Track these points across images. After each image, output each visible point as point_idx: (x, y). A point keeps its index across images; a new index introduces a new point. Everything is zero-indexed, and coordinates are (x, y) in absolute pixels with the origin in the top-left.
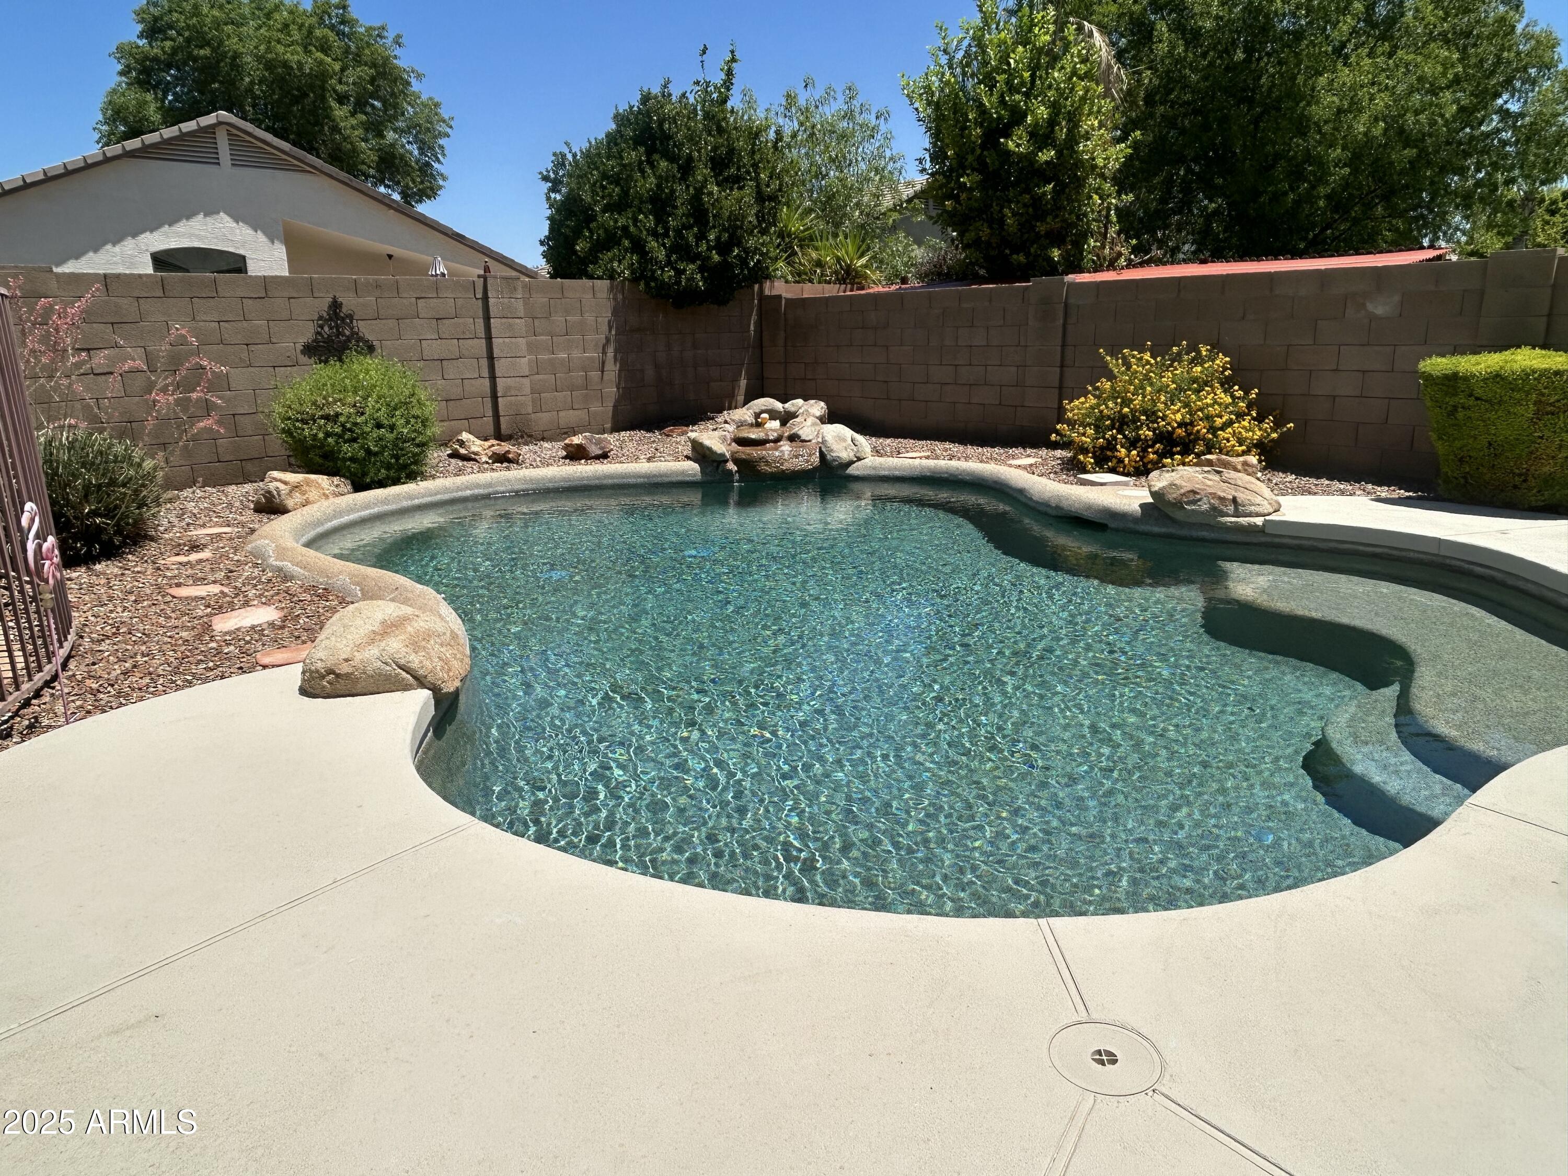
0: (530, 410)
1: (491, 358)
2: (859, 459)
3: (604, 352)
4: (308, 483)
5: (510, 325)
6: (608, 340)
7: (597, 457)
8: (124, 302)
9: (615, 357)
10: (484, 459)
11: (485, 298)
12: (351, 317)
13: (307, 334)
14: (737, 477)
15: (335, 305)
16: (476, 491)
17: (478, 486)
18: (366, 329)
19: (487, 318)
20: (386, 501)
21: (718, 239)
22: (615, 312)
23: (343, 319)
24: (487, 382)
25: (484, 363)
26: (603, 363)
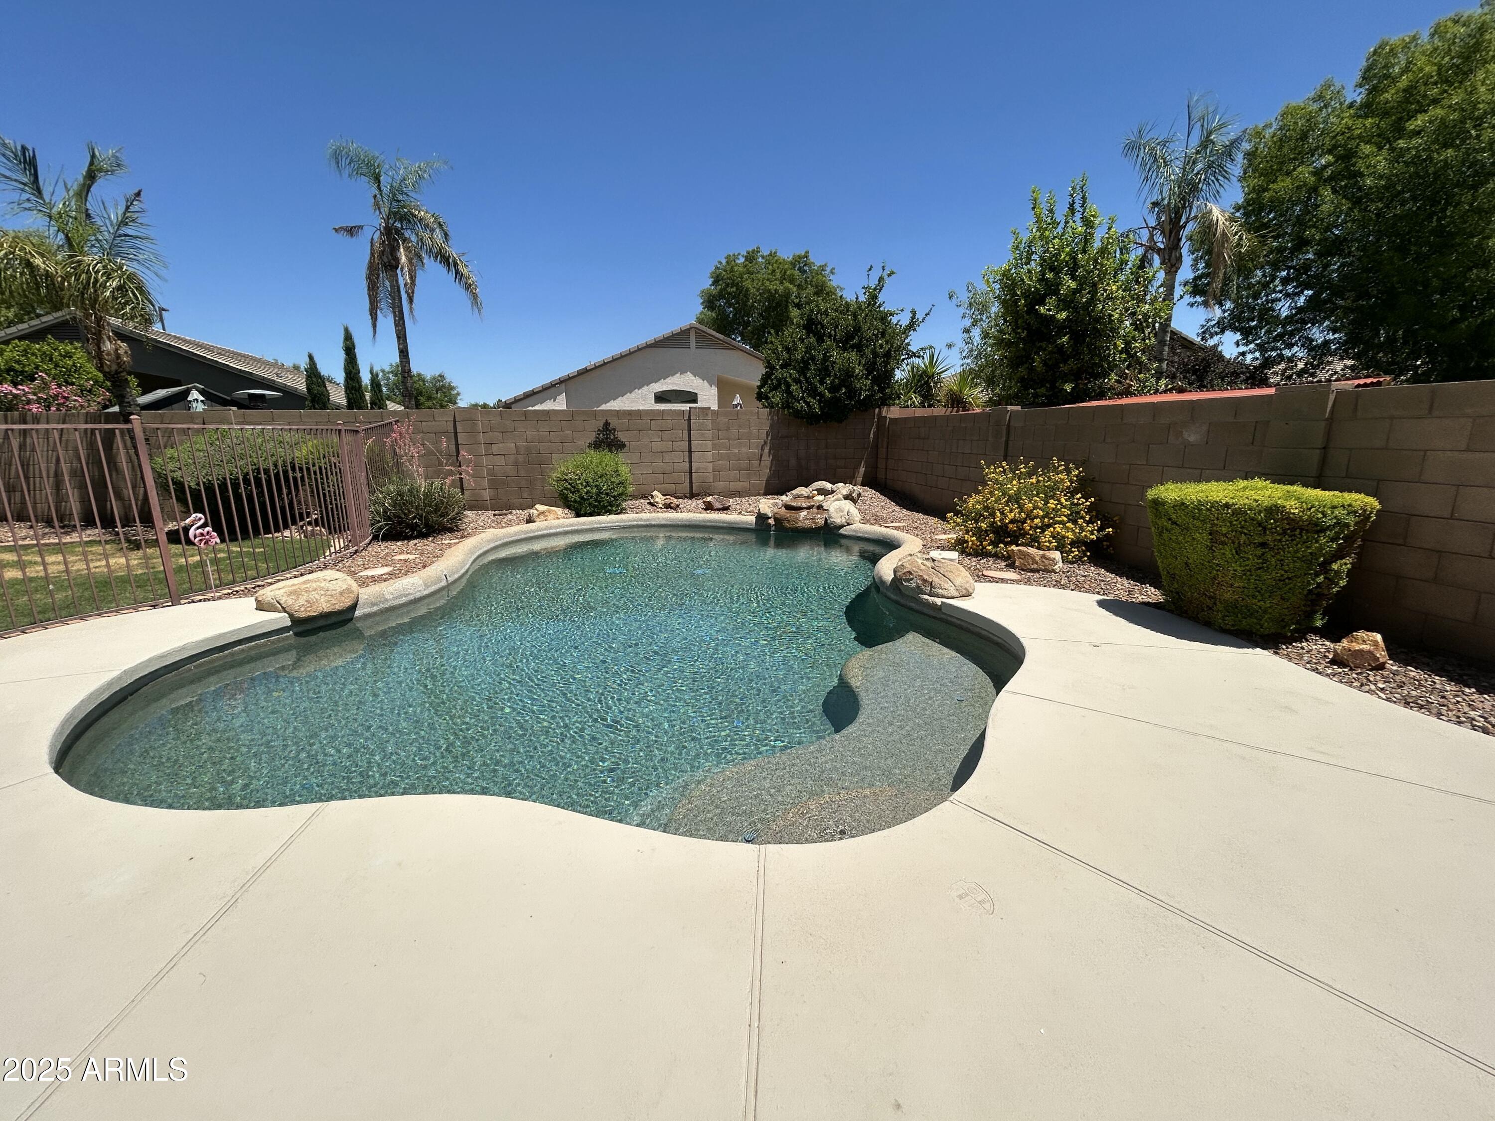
0: (711, 480)
1: (690, 452)
2: (849, 524)
3: (762, 449)
4: (549, 511)
5: (703, 434)
6: (765, 442)
7: (718, 510)
8: (507, 422)
9: (770, 453)
10: (661, 506)
11: (689, 420)
12: (614, 430)
13: (591, 437)
14: (773, 528)
15: (607, 424)
16: (640, 523)
17: (641, 520)
18: (622, 436)
19: (690, 430)
20: (584, 524)
21: (832, 382)
22: (771, 426)
23: (610, 431)
24: (687, 465)
25: (687, 454)
26: (761, 455)
